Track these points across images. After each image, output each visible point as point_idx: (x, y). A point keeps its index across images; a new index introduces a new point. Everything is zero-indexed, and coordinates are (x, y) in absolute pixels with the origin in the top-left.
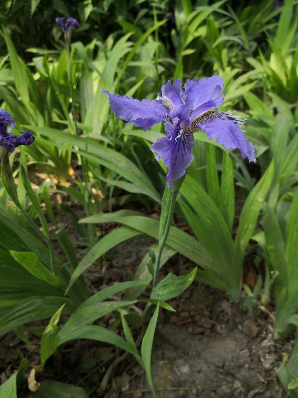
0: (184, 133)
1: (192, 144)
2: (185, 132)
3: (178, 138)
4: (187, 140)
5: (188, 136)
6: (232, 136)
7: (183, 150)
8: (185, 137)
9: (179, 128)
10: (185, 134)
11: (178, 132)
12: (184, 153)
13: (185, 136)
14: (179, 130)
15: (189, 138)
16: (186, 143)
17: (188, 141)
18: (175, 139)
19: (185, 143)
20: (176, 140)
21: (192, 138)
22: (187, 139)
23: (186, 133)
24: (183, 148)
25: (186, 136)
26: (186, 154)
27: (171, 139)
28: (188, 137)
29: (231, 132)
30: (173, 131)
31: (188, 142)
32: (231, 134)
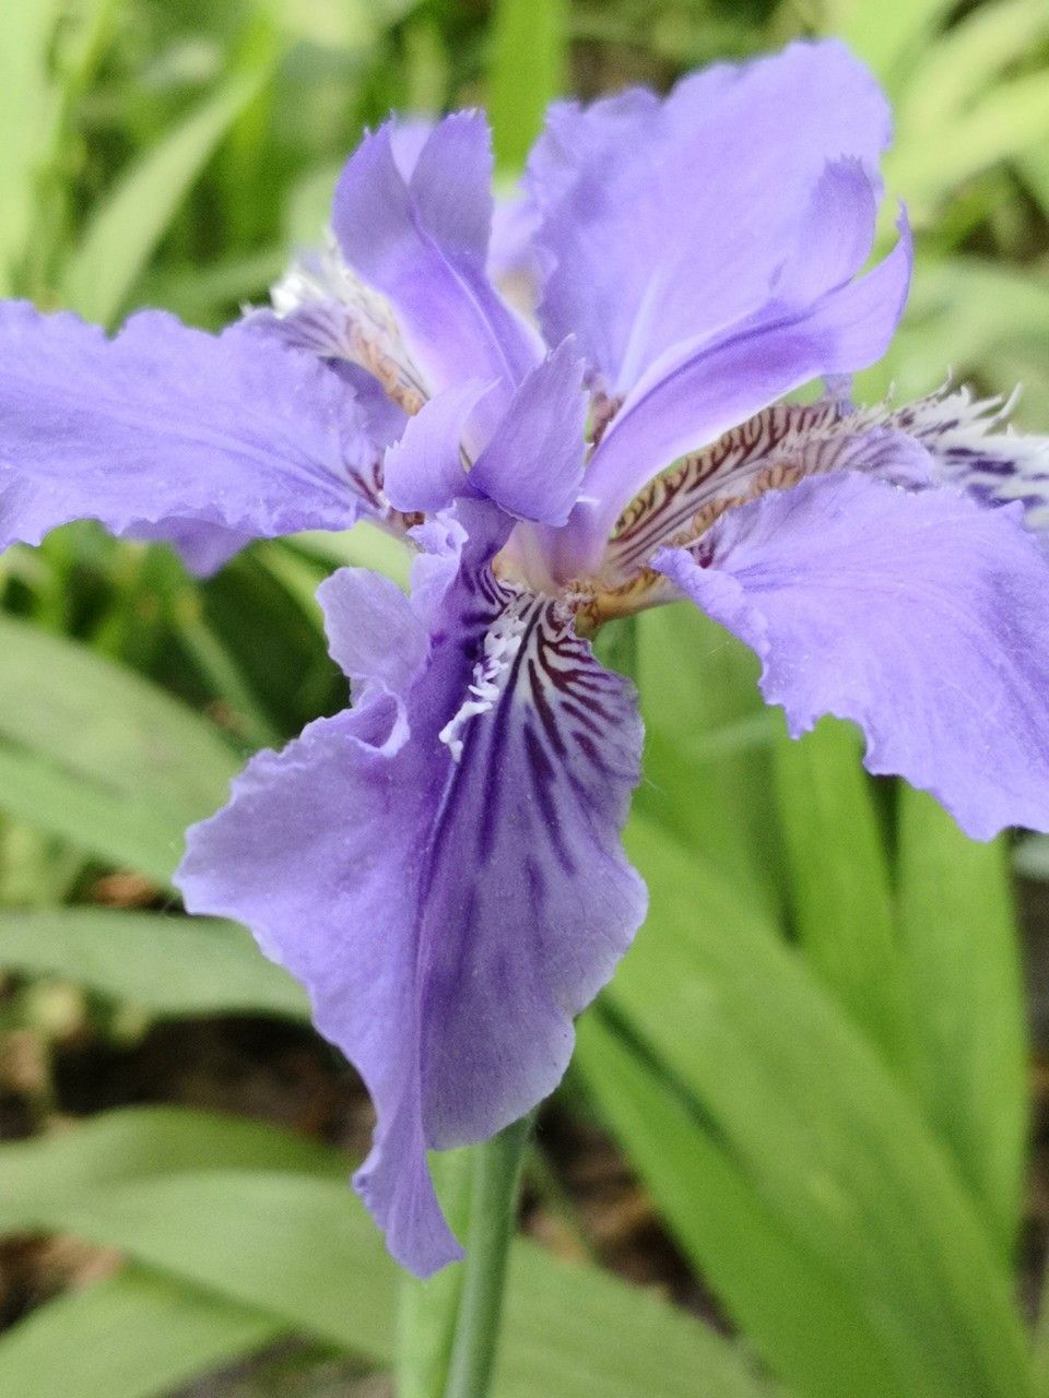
0: (542, 642)
1: (622, 752)
2: (550, 635)
3: (475, 721)
4: (566, 725)
5: (572, 675)
6: (1013, 673)
7: (539, 827)
8: (552, 693)
9: (481, 604)
10: (548, 652)
11: (473, 652)
12: (544, 853)
13: (545, 679)
14: (488, 618)
15: (583, 699)
16: (560, 749)
17: (581, 728)
18: (447, 735)
19: (547, 747)
20: (457, 748)
21: (615, 693)
22: (567, 707)
23: (555, 647)
24: (533, 809)
25: (560, 679)
26: (567, 864)
27: (400, 736)
28: (572, 685)
29: (1003, 636)
30: (421, 650)
31: (579, 737)
32: (1000, 658)
